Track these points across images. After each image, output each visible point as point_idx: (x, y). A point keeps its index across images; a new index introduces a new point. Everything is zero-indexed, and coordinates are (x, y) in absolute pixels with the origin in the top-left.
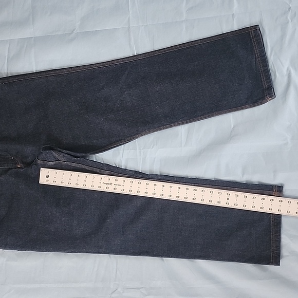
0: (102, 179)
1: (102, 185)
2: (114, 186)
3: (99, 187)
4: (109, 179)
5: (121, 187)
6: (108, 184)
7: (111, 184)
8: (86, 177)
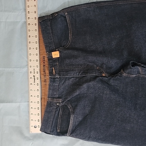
0: (31, 84)
1: (36, 83)
2: (36, 73)
3: (38, 85)
4: (31, 78)
5: (36, 68)
6: (34, 78)
7: (34, 76)
8: (31, 96)
